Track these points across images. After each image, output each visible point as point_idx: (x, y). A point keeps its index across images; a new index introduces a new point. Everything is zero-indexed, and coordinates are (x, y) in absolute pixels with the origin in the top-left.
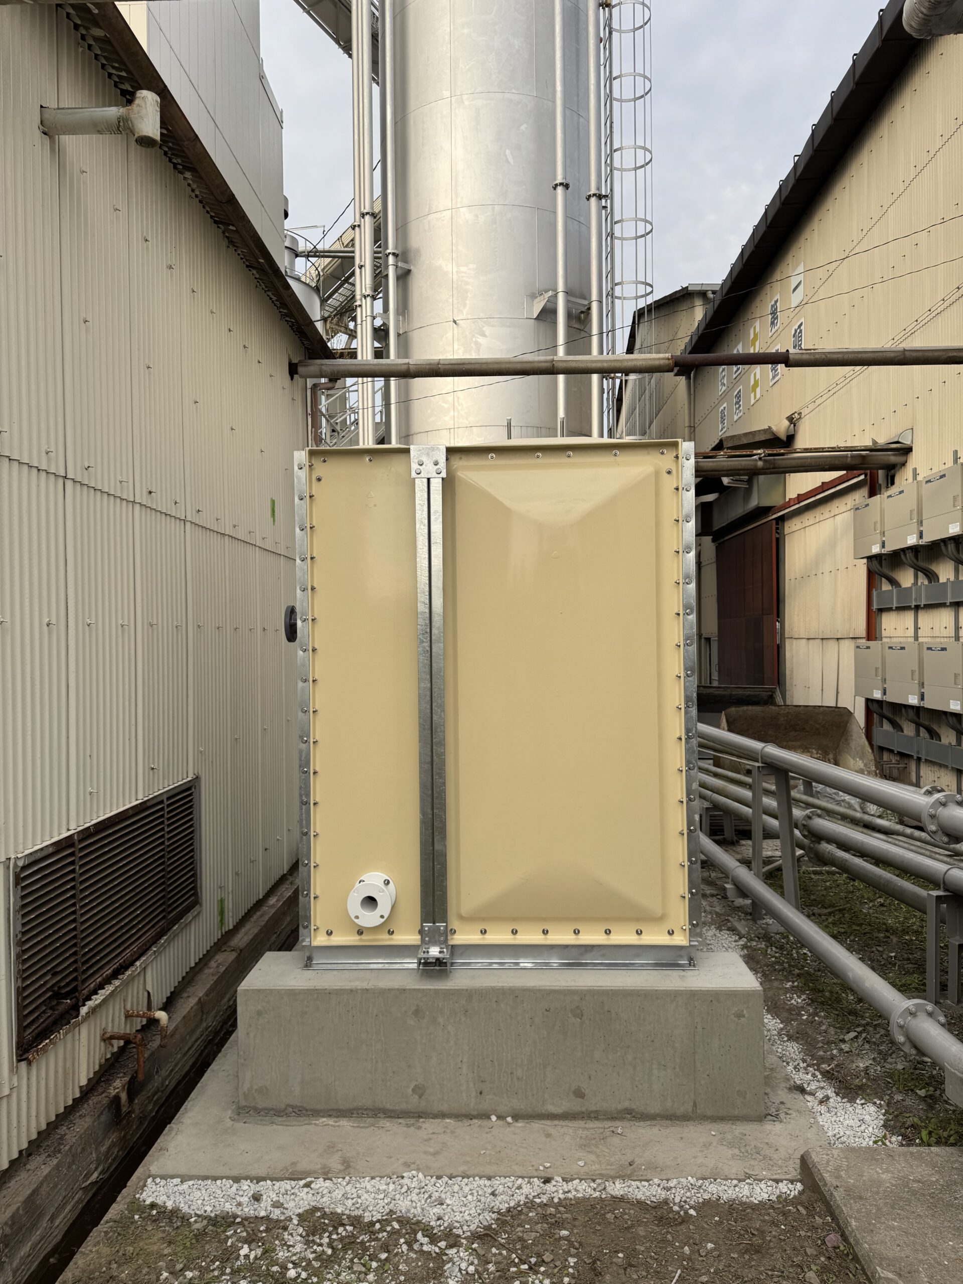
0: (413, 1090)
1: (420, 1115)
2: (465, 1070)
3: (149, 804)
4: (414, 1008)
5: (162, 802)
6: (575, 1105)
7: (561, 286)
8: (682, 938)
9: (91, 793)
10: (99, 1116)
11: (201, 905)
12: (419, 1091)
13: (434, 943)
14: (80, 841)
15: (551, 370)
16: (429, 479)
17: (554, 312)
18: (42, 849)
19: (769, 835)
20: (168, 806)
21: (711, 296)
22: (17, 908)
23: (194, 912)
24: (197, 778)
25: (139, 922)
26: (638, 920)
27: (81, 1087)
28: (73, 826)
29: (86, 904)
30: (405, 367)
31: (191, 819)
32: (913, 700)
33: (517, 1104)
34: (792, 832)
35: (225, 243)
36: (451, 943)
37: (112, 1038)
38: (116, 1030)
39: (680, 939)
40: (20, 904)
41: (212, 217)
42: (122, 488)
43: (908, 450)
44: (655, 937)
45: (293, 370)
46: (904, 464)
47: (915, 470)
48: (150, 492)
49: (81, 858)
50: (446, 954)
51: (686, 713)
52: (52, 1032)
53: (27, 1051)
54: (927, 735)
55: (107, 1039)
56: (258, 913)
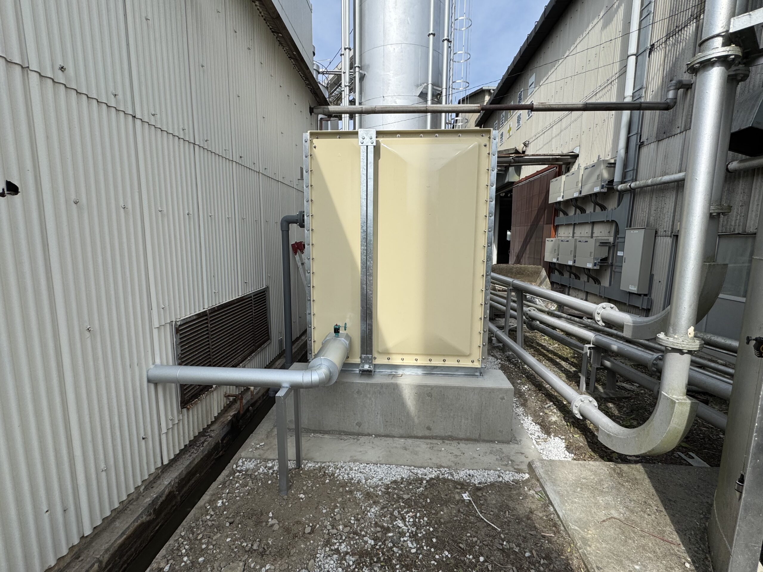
0: (356, 424)
1: (359, 434)
2: (379, 417)
3: (244, 298)
4: (357, 390)
5: (251, 297)
6: (427, 433)
7: (430, 82)
8: (478, 364)
9: (215, 293)
10: (223, 429)
11: (271, 340)
12: (359, 424)
13: (366, 362)
14: (210, 314)
15: (426, 111)
16: (367, 146)
17: (426, 94)
18: (190, 317)
19: (512, 317)
20: (254, 299)
21: (492, 91)
22: (178, 343)
23: (268, 342)
24: (267, 288)
25: (241, 348)
26: (458, 356)
27: (215, 417)
28: (206, 307)
29: (215, 341)
30: (361, 109)
31: (265, 305)
32: (570, 263)
33: (401, 432)
34: (522, 317)
35: (277, 43)
36: (374, 363)
37: (229, 396)
38: (231, 393)
39: (477, 365)
40: (179, 341)
41: (270, 29)
42: (226, 153)
43: (576, 156)
44: (466, 363)
45: (311, 111)
46: (575, 162)
47: (579, 165)
48: (241, 157)
49: (211, 321)
50: (372, 368)
51: (487, 264)
52: (200, 395)
53: (186, 404)
54: (574, 277)
55: (227, 396)
56: (297, 343)
